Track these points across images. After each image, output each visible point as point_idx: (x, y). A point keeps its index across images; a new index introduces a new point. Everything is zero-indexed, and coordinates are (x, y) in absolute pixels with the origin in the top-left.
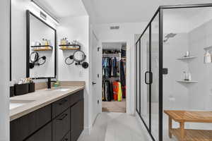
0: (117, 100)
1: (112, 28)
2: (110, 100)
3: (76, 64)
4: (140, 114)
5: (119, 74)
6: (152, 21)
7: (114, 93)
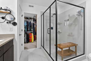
0: (31, 42)
1: (30, 6)
2: (27, 43)
3: (7, 23)
4: (43, 47)
5: (32, 29)
6: (51, 5)
7: (30, 38)
